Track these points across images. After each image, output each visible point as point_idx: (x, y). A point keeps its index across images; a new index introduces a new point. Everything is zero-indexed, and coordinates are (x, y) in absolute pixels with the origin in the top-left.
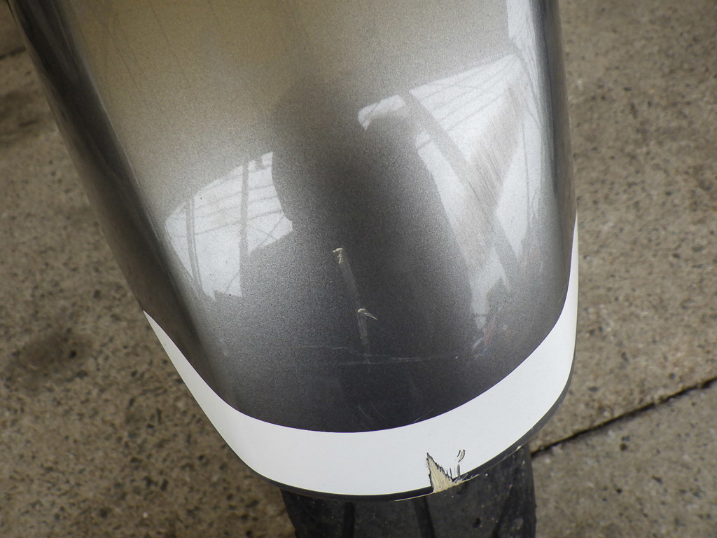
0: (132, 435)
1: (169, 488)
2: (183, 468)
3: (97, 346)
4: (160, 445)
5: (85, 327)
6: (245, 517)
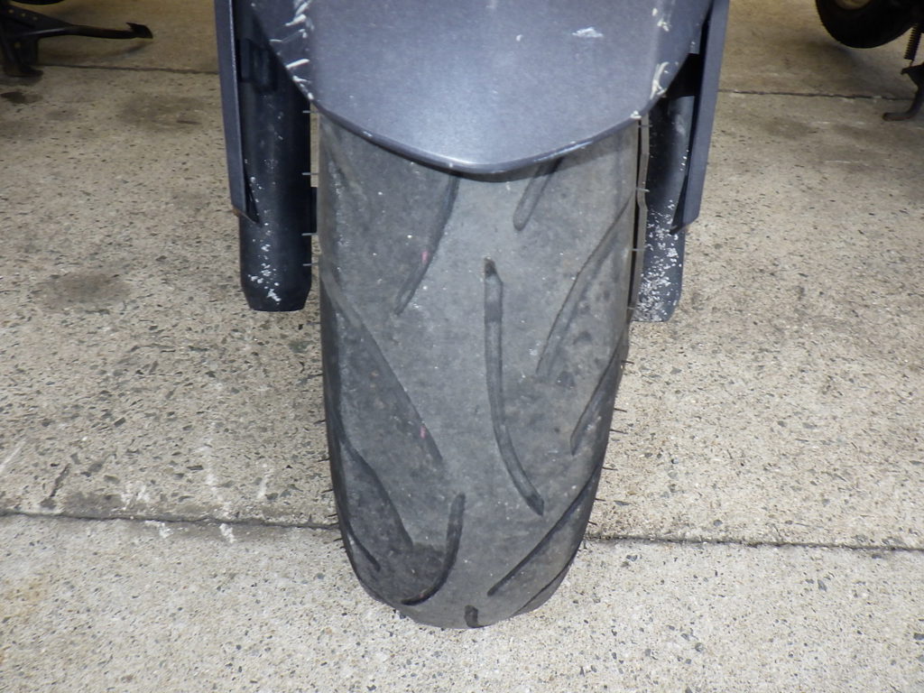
0: (117, 374)
1: (122, 427)
2: (148, 416)
3: (133, 297)
4: (138, 391)
5: (132, 280)
6: (181, 475)
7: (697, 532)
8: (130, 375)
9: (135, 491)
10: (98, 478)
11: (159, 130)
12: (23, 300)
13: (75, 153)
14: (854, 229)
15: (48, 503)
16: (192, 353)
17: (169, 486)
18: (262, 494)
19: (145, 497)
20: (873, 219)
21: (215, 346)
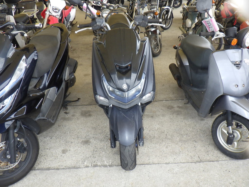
7: (151, 163)
8: (94, 152)
9: (99, 164)
10: (95, 163)
11: (87, 117)
12: (80, 144)
13: (78, 122)
14: (175, 125)
15: (91, 165)
16: (100, 149)
17: (102, 163)
18: (111, 163)
19: (100, 164)
20: (178, 123)
21: (102, 148)
